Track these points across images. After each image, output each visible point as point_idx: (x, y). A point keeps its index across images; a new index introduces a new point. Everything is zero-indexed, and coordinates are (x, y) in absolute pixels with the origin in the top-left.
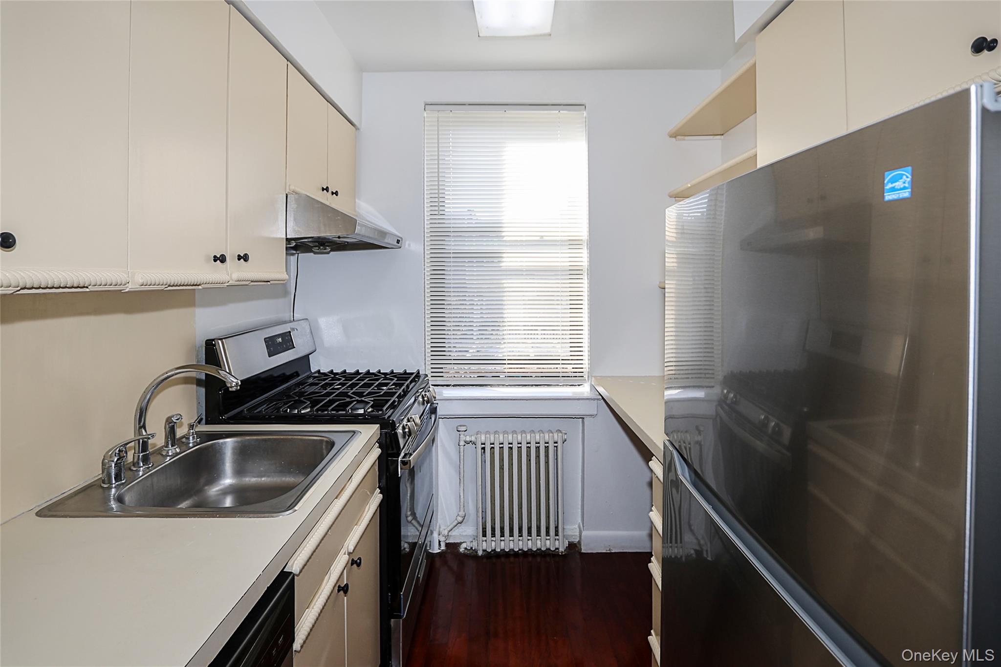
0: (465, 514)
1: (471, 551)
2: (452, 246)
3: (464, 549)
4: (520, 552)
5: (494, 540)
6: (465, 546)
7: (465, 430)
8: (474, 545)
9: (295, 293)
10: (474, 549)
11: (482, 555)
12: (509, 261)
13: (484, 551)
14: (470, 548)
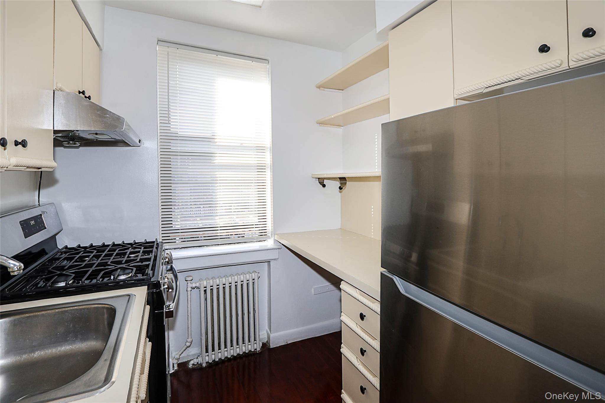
0: (192, 340)
1: (197, 365)
2: (177, 147)
3: (192, 365)
4: (232, 357)
5: (214, 353)
6: (193, 363)
7: (192, 279)
8: (200, 360)
9: (40, 181)
10: (199, 363)
11: (205, 366)
12: (218, 160)
13: (207, 363)
14: (196, 363)
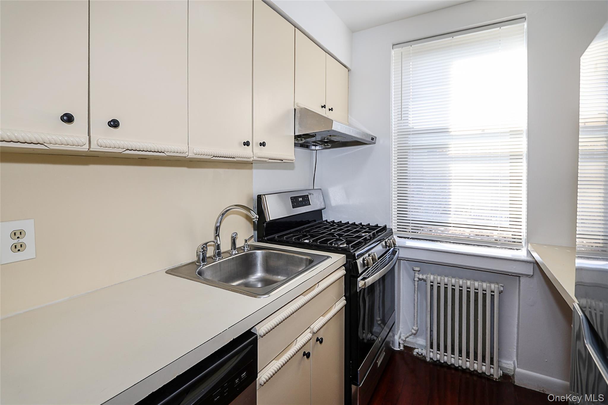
0: (418, 329)
1: (421, 356)
3: (416, 353)
4: (460, 368)
5: (439, 353)
6: (417, 351)
7: (419, 270)
8: (424, 352)
10: (423, 355)
11: (429, 361)
13: (431, 359)
14: (420, 354)
